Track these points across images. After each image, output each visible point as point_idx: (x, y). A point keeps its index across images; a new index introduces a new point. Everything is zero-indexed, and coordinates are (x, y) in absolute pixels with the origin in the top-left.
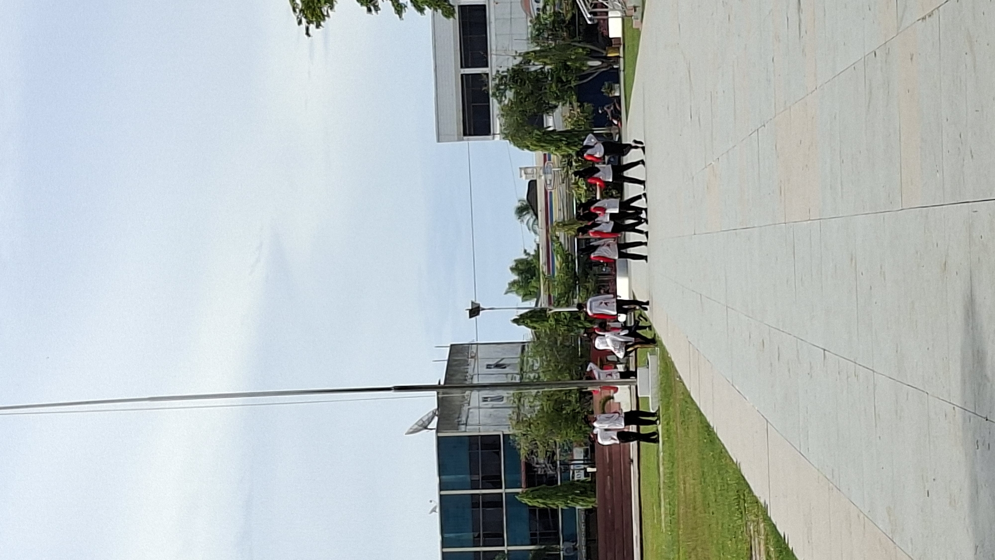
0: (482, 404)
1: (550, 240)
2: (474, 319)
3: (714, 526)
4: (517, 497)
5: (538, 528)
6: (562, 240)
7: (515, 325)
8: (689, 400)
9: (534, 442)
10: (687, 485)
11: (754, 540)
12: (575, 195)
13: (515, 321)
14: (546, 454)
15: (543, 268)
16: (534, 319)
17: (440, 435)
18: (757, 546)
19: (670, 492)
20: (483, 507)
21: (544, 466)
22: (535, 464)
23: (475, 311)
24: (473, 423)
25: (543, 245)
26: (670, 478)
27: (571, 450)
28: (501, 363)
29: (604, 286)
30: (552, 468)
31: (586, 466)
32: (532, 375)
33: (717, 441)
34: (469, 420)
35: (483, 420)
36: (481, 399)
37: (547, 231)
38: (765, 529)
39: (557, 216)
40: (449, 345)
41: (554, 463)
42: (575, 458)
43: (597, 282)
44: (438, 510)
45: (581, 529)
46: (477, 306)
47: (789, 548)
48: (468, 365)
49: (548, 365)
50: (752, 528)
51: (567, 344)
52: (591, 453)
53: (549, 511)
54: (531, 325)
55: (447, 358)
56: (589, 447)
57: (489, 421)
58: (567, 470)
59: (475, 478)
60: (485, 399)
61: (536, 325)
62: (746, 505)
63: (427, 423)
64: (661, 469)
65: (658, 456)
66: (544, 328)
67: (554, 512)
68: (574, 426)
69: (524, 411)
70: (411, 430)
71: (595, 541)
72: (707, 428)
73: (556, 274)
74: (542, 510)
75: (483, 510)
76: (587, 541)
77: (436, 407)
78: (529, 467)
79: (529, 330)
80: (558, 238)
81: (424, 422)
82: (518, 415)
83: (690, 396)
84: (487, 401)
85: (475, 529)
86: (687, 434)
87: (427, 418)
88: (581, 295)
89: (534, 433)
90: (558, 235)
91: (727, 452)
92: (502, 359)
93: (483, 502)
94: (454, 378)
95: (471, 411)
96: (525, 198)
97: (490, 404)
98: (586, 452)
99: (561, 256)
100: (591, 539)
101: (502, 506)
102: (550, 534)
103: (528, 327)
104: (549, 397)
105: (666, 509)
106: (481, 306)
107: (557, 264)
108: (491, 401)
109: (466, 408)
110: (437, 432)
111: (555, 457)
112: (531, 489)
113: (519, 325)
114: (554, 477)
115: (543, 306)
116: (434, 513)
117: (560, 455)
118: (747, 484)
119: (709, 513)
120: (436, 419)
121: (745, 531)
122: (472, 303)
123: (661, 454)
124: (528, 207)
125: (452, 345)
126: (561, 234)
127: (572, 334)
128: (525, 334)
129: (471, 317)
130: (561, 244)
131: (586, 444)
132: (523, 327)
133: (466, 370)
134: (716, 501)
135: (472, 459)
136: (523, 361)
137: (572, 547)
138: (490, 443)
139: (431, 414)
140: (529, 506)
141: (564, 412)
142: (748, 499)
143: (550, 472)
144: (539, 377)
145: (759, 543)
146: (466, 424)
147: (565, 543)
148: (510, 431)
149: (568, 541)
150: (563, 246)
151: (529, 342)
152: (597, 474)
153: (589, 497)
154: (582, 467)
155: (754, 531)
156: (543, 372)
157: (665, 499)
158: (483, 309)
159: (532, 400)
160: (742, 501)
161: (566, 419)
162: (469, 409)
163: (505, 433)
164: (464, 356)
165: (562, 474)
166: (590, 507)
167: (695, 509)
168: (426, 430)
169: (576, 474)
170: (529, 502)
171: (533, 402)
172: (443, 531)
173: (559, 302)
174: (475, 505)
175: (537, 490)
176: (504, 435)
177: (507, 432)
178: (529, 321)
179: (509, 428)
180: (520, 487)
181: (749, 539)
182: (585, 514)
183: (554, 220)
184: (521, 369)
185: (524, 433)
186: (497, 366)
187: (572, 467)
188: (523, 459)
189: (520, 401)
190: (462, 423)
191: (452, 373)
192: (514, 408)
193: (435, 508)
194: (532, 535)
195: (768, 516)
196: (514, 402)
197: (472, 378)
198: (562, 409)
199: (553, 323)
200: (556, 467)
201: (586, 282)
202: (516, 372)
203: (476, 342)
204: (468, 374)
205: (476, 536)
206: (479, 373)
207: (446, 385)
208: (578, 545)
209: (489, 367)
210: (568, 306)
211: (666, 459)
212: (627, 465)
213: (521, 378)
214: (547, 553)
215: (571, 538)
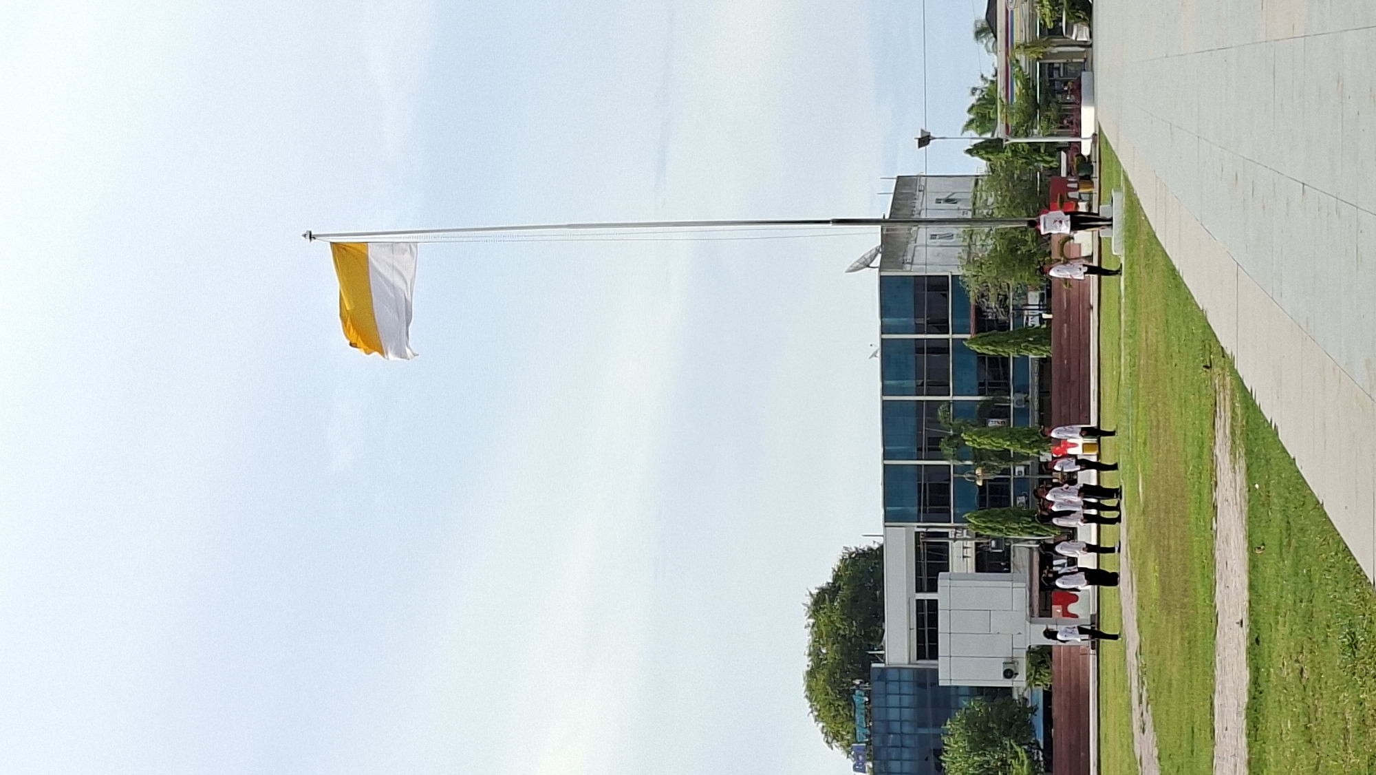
0: (930, 242)
1: (1010, 63)
2: (923, 148)
3: (1176, 379)
4: (964, 342)
5: (987, 376)
6: (1023, 64)
7: (968, 156)
8: (1154, 241)
9: (985, 284)
10: (1150, 334)
11: (1219, 395)
12: (1038, 14)
13: (969, 151)
14: (998, 298)
15: (1001, 93)
16: (989, 150)
17: (883, 274)
18: (1222, 402)
19: (1131, 341)
20: (927, 353)
21: (995, 310)
22: (985, 308)
23: (924, 140)
24: (918, 262)
25: (1002, 70)
26: (1132, 326)
27: (1026, 294)
28: (951, 198)
29: (1067, 115)
30: (1004, 313)
31: (1041, 312)
32: (985, 212)
33: (1183, 286)
34: (915, 258)
35: (931, 259)
36: (929, 236)
37: (1007, 54)
38: (1231, 384)
39: (1019, 37)
40: (896, 176)
41: (1006, 308)
42: (1030, 303)
43: (1059, 110)
44: (879, 354)
45: (1033, 380)
46: (927, 134)
47: (1256, 405)
48: (915, 199)
49: (1003, 201)
50: (1217, 381)
51: (1025, 178)
52: (1047, 297)
53: (1000, 360)
54: (985, 156)
55: (893, 191)
56: (1045, 292)
57: (937, 260)
58: (1021, 315)
59: (920, 321)
60: (933, 237)
61: (991, 157)
62: (1212, 356)
63: (869, 260)
64: (1123, 316)
65: (1119, 303)
66: (1000, 159)
67: (1005, 361)
68: (1029, 268)
69: (975, 249)
70: (851, 269)
71: (1048, 393)
72: (1173, 273)
73: (1015, 100)
74: (991, 359)
75: (927, 356)
76: (1040, 393)
77: (880, 243)
78: (979, 311)
79: (984, 162)
80: (1017, 61)
81: (866, 260)
82: (969, 254)
83: (1155, 237)
84: (935, 238)
85: (919, 375)
86: (1151, 279)
87: (869, 255)
88: (1042, 125)
89: (985, 274)
90: (1019, 59)
91: (1192, 297)
92: (954, 193)
93: (927, 348)
94: (900, 213)
95: (917, 248)
96: (983, 17)
97: (938, 242)
98: (1042, 296)
99: (1021, 82)
100: (1044, 391)
101: (948, 352)
102: (999, 384)
103: (983, 158)
104: (1003, 235)
105: (1126, 359)
106: (932, 135)
107: (1016, 90)
108: (940, 238)
109: (911, 246)
110: (880, 271)
111: (1008, 301)
112: (980, 335)
113: (972, 156)
114: (1005, 322)
115: (1000, 136)
116: (874, 358)
117: (1013, 299)
118: (1213, 333)
119: (1172, 364)
120: (879, 256)
121: (1209, 384)
122: (922, 131)
123: (1123, 300)
124: (988, 28)
125: (898, 177)
126: (1022, 58)
127: (1031, 167)
128: (979, 166)
129: (920, 146)
130: (1021, 68)
131: (1042, 288)
132: (977, 158)
133: (913, 204)
134: (1179, 351)
135: (918, 301)
136: (975, 197)
137: (1023, 399)
138: (937, 285)
139: (874, 251)
140: (978, 354)
141: (1019, 252)
142: (1214, 349)
143: (1002, 317)
144: (993, 213)
145: (1225, 399)
146: (911, 263)
147: (1016, 394)
148: (959, 271)
149: (1019, 392)
150: (1024, 70)
151: (983, 176)
152: (1053, 321)
153: (1044, 346)
154: (1038, 312)
155: (1219, 386)
156: (998, 208)
157: (1125, 349)
158: (934, 138)
159: (983, 238)
160: (1207, 353)
161: (1021, 261)
162: (916, 246)
163: (953, 274)
164: (911, 189)
165: (1015, 320)
166: (1045, 356)
167: (1156, 360)
168: (869, 269)
169: (1030, 320)
170: (978, 348)
171: (984, 241)
172: (884, 377)
173: (1017, 132)
174: (919, 350)
175: (987, 336)
176: (953, 276)
177: (956, 273)
178: (984, 152)
179: (958, 267)
180: (969, 333)
181: (1213, 394)
182: (1039, 364)
183: (1015, 41)
184: (974, 204)
185: (975, 274)
186: (948, 201)
187: (1026, 312)
188: (972, 302)
189: (971, 238)
190: (908, 261)
191: (897, 207)
192: (965, 246)
193: (876, 352)
194: (981, 384)
195: (1234, 369)
196: (964, 240)
197: (919, 214)
198: (1017, 250)
199: (1010, 154)
200: (1008, 312)
201: (1048, 110)
202: (969, 208)
203: (924, 174)
204: (915, 209)
205: (919, 384)
206: (927, 206)
207: (891, 220)
208: (1030, 397)
209: (938, 201)
210: (1027, 136)
211: (1129, 305)
212: (1086, 312)
213: (974, 213)
214: (996, 404)
215: (1023, 389)
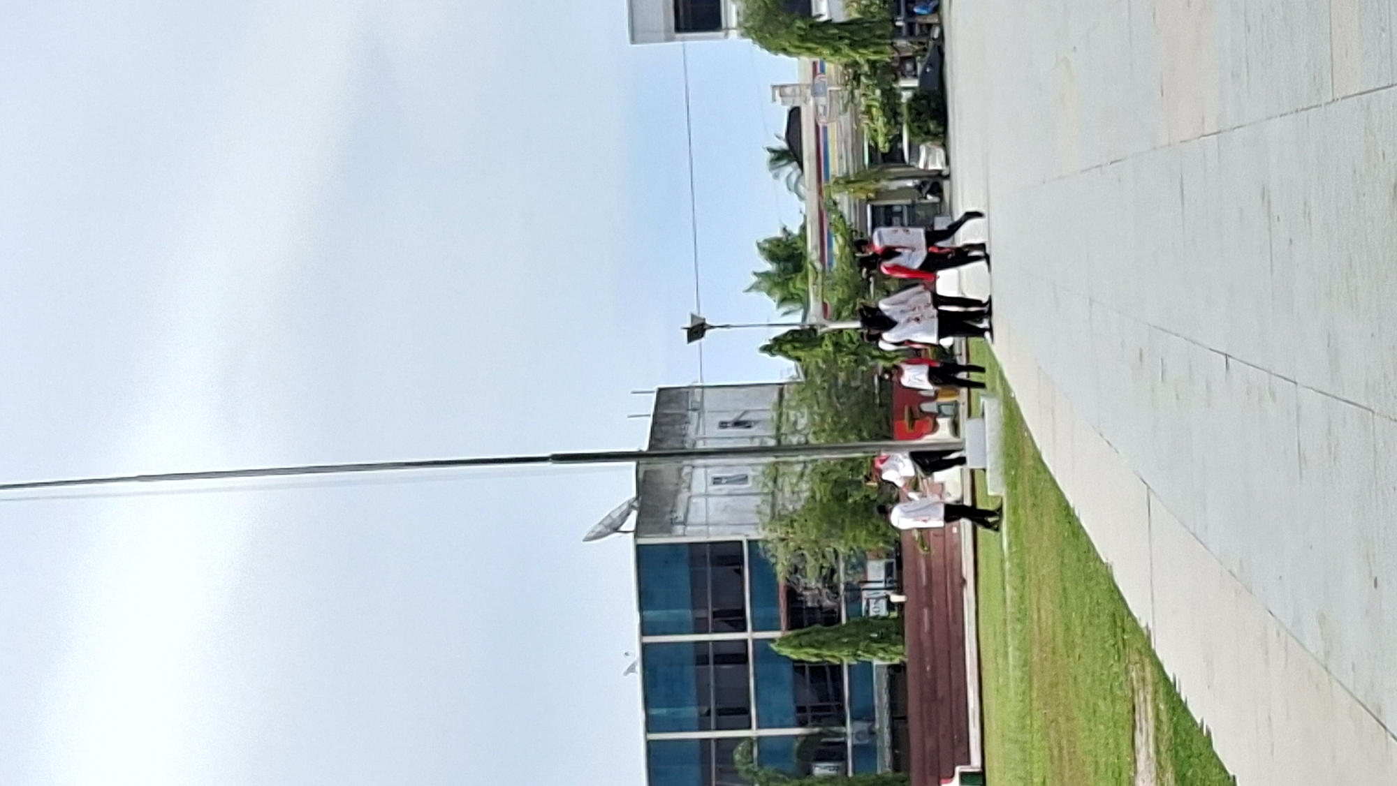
0: (713, 489)
1: (826, 209)
2: (696, 343)
4: (773, 646)
5: (809, 697)
6: (844, 209)
7: (766, 355)
8: (1042, 470)
9: (800, 552)
11: (1138, 695)
12: (866, 131)
13: (766, 349)
14: (821, 572)
15: (813, 255)
16: (798, 344)
17: (642, 541)
20: (715, 663)
21: (817, 592)
22: (802, 589)
23: (697, 331)
24: (698, 520)
25: (813, 219)
27: (863, 565)
28: (743, 418)
30: (831, 595)
31: (889, 593)
32: (795, 438)
33: (1081, 533)
34: (689, 515)
35: (715, 517)
36: (710, 480)
37: (820, 193)
39: (836, 167)
40: (655, 389)
41: (834, 589)
42: (870, 578)
44: (638, 668)
45: (881, 699)
46: (700, 322)
48: (688, 422)
49: (822, 421)
51: (853, 384)
52: (897, 569)
54: (794, 353)
55: (652, 411)
56: (893, 560)
57: (724, 517)
58: (857, 598)
60: (717, 481)
61: (800, 353)
62: (1125, 636)
63: (618, 522)
66: (816, 357)
67: (837, 670)
68: (865, 523)
69: (782, 498)
70: (593, 534)
71: (904, 719)
73: (835, 265)
74: (814, 668)
75: (716, 671)
76: (892, 719)
77: (634, 494)
78: (792, 595)
79: (792, 362)
80: (836, 204)
81: (614, 520)
82: (773, 506)
83: (1042, 462)
84: (720, 482)
85: (702, 700)
87: (618, 513)
89: (797, 537)
90: (838, 201)
91: (1094, 549)
92: (745, 412)
93: (714, 656)
94: (664, 440)
95: (693, 500)
96: (782, 136)
97: (726, 488)
98: (889, 568)
99: (842, 234)
100: (898, 716)
101: (747, 661)
102: (828, 708)
103: (789, 357)
104: (825, 471)
106: (708, 322)
107: (836, 249)
108: (727, 483)
109: (684, 496)
110: (636, 537)
111: (835, 577)
112: (796, 632)
113: (773, 355)
114: (834, 611)
115: (814, 321)
116: (631, 674)
117: (845, 574)
118: (1124, 600)
120: (634, 514)
122: (693, 317)
124: (790, 153)
125: (660, 390)
127: (864, 368)
128: (783, 369)
129: (690, 340)
130: (842, 216)
131: (888, 554)
132: (780, 359)
133: (683, 432)
135: (696, 583)
136: (780, 415)
137: (866, 729)
138: (726, 556)
139: (625, 507)
140: (793, 661)
141: (850, 501)
142: (1127, 625)
143: (827, 603)
144: (808, 441)
147: (855, 722)
148: (759, 533)
149: (859, 719)
150: (847, 218)
151: (789, 384)
152: (907, 607)
153: (894, 645)
154: (883, 593)
155: (1138, 680)
156: (815, 430)
158: (712, 327)
159: (795, 480)
161: (854, 512)
162: (690, 497)
163: (750, 538)
164: (680, 407)
165: (849, 606)
166: (896, 661)
168: (618, 534)
169: (872, 606)
170: (793, 653)
171: (797, 484)
172: (648, 703)
173: (840, 313)
174: (702, 660)
175: (806, 633)
176: (749, 542)
177: (754, 536)
178: (789, 347)
179: (757, 528)
180: (778, 629)
182: (889, 673)
183: (831, 174)
184: (778, 429)
185: (783, 537)
186: (737, 424)
187: (865, 594)
188: (781, 581)
189: (775, 481)
190: (678, 520)
191: (659, 436)
192: (766, 494)
193: (635, 665)
194: (801, 709)
195: (1151, 649)
196: (765, 485)
197: (694, 443)
198: (847, 496)
199: (831, 349)
200: (838, 593)
202: (770, 432)
203: (700, 384)
204: (687, 436)
205: (704, 711)
206: (706, 434)
207: (650, 453)
208: (876, 726)
209: (723, 425)
212: (957, 588)
213: (778, 441)
214: (824, 740)
215: (865, 714)
